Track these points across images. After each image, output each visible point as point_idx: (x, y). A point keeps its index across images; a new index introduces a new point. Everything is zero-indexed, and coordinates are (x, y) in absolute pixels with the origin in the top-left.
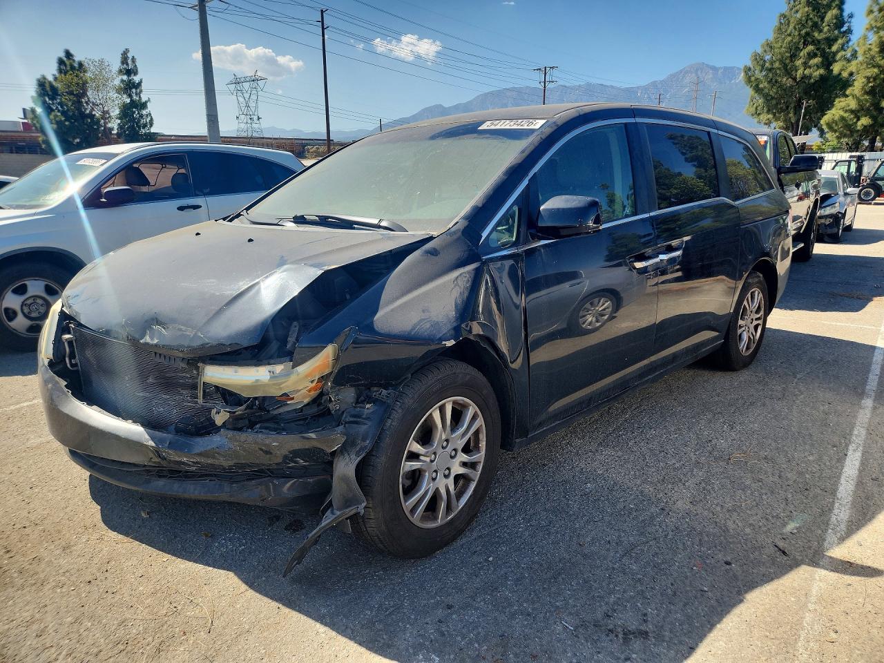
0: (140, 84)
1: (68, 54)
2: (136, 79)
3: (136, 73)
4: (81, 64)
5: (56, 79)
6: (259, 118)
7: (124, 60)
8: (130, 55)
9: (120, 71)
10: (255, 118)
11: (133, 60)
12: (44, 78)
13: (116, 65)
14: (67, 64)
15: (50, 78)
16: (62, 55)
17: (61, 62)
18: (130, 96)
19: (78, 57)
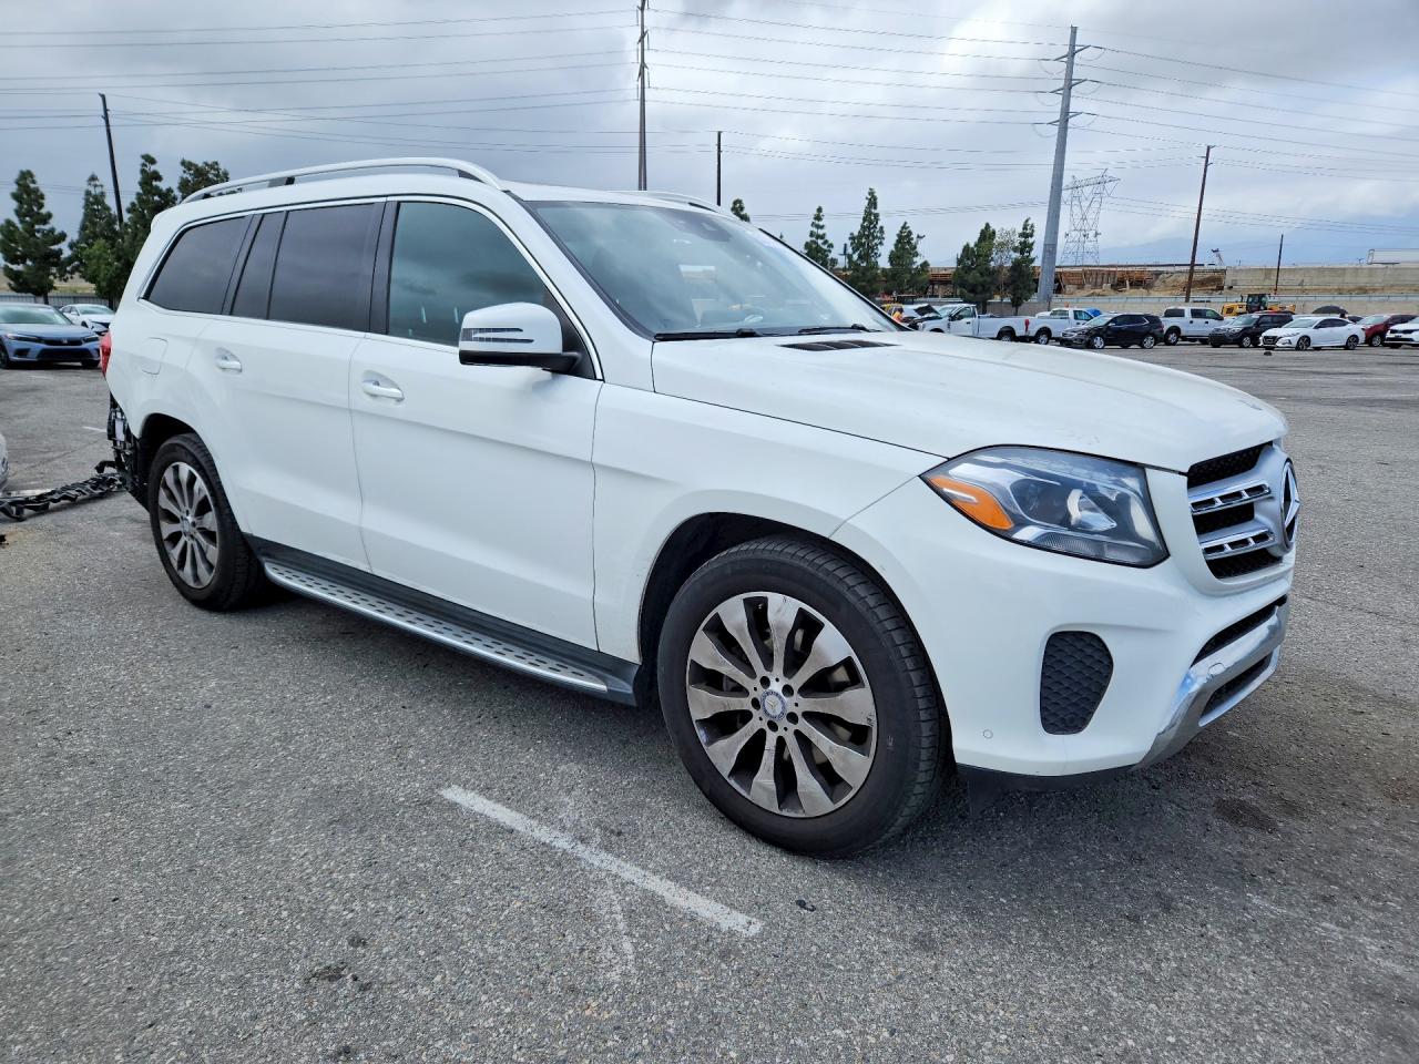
0: (1032, 244)
1: (987, 226)
2: (1030, 240)
3: (1031, 236)
4: (994, 233)
5: (976, 245)
6: (1097, 234)
7: (1025, 228)
8: (1030, 222)
9: (1021, 235)
10: (1091, 234)
11: (1032, 226)
12: (968, 245)
13: (1020, 230)
14: (987, 235)
15: (972, 245)
16: (983, 227)
17: (983, 232)
18: (1022, 253)
19: (993, 226)
